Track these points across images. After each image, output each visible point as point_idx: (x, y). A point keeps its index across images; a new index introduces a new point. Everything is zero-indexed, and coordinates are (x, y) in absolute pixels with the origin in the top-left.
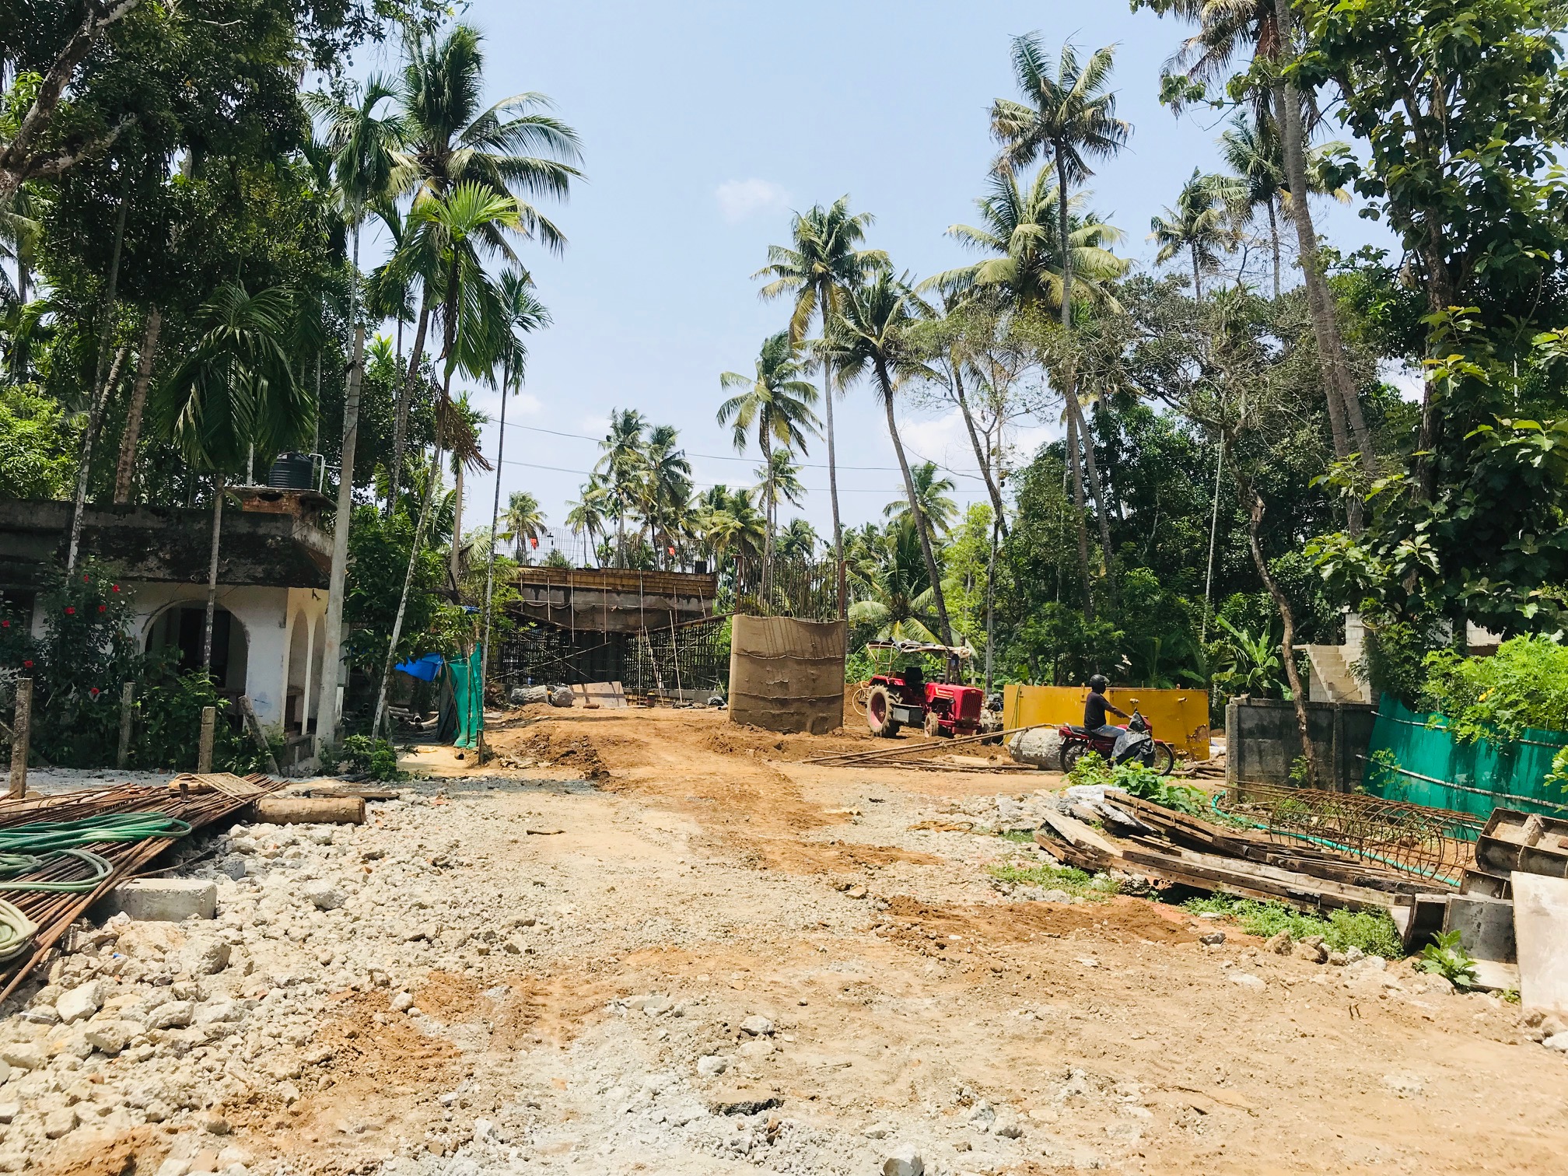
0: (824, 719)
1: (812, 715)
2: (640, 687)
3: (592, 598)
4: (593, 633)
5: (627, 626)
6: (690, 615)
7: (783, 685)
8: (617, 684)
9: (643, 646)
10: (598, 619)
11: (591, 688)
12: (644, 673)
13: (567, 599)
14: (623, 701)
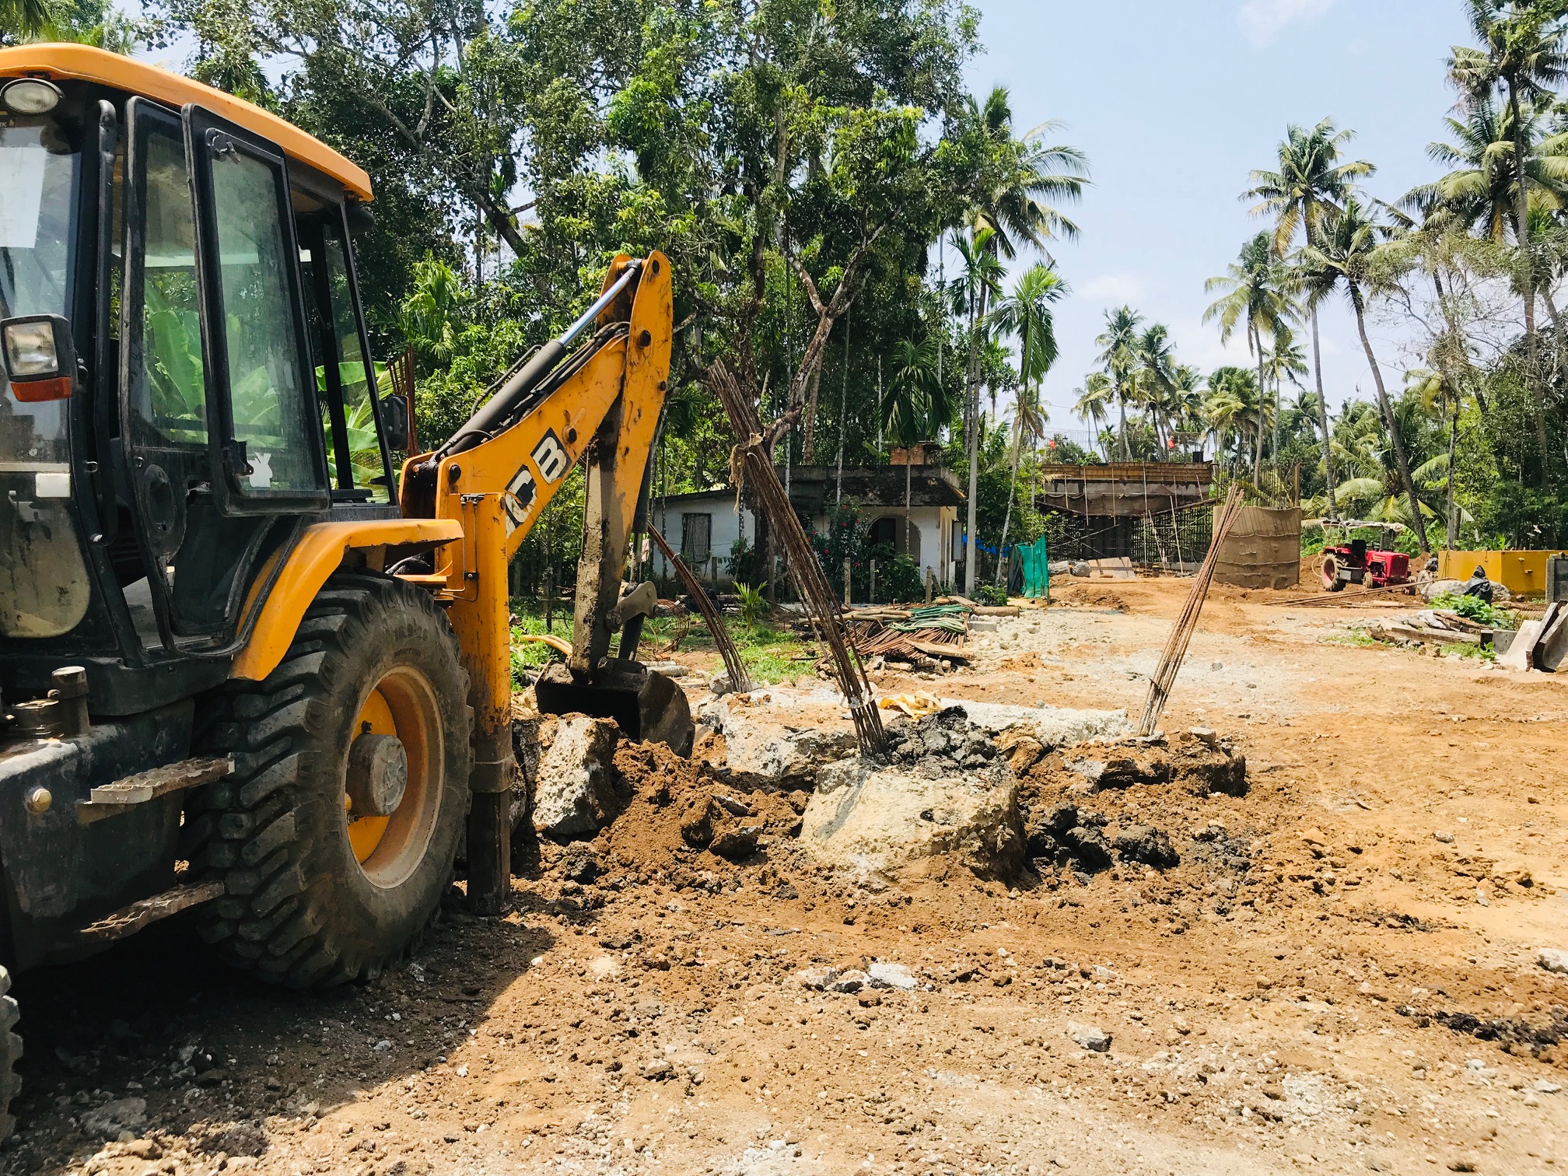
0: (1285, 579)
1: (1277, 575)
2: (1146, 562)
3: (1102, 488)
4: (1104, 518)
5: (1134, 511)
6: (1188, 498)
7: (1252, 555)
8: (1126, 559)
9: (1148, 526)
10: (1108, 506)
11: (1104, 562)
12: (1150, 549)
13: (1081, 489)
14: (1131, 573)
